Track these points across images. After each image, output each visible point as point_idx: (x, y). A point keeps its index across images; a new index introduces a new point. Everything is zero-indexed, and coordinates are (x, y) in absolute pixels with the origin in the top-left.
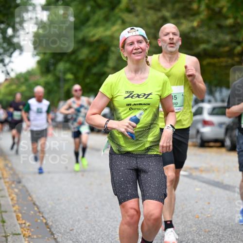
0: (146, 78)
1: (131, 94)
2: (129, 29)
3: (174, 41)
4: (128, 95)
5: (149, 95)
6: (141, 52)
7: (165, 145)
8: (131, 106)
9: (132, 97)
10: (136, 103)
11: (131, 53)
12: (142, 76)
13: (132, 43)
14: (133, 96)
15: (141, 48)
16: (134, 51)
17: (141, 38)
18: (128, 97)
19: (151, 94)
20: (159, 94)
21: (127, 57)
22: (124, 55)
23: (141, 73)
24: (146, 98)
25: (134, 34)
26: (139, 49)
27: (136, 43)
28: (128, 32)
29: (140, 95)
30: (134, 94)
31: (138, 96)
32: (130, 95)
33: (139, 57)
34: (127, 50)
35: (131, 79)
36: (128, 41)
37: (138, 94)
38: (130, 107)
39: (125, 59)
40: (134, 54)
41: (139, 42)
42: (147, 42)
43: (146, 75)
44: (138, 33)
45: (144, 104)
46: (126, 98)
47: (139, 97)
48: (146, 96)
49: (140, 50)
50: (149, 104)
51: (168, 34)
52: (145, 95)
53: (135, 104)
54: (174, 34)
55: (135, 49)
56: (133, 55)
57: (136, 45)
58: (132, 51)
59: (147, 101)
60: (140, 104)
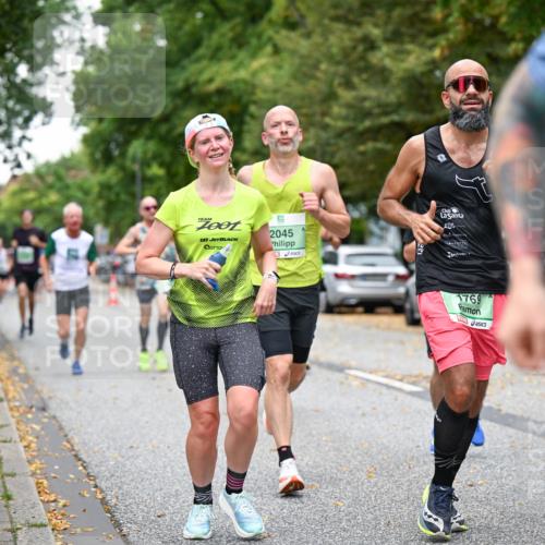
0: (230, 198)
2: (200, 117)
3: (290, 135)
4: (203, 223)
5: (236, 224)
6: (222, 154)
7: (265, 304)
8: (208, 243)
9: (209, 228)
10: (215, 237)
11: (206, 155)
12: (225, 194)
13: (207, 141)
14: (210, 226)
15: (222, 147)
16: (211, 153)
17: (221, 132)
18: (203, 227)
19: (239, 223)
20: (251, 222)
21: (198, 164)
22: (193, 159)
23: (221, 191)
24: (231, 229)
25: (209, 125)
26: (218, 149)
27: (213, 140)
28: (200, 123)
29: (222, 225)
30: (212, 222)
31: (219, 226)
32: (207, 224)
33: (220, 163)
34: (198, 151)
35: (206, 199)
36: (201, 138)
37: (218, 223)
38: (205, 243)
39: (195, 166)
40: (210, 157)
41: (218, 138)
42: (229, 137)
43: (230, 194)
44: (215, 124)
45: (229, 240)
46: (199, 229)
47: (220, 228)
48: (233, 226)
49: (221, 151)
50: (236, 239)
51: (277, 124)
52: (229, 224)
53: (213, 240)
54: (289, 124)
55: (213, 150)
56: (209, 159)
57: (215, 144)
58: (207, 153)
59: (232, 234)
60: (222, 239)
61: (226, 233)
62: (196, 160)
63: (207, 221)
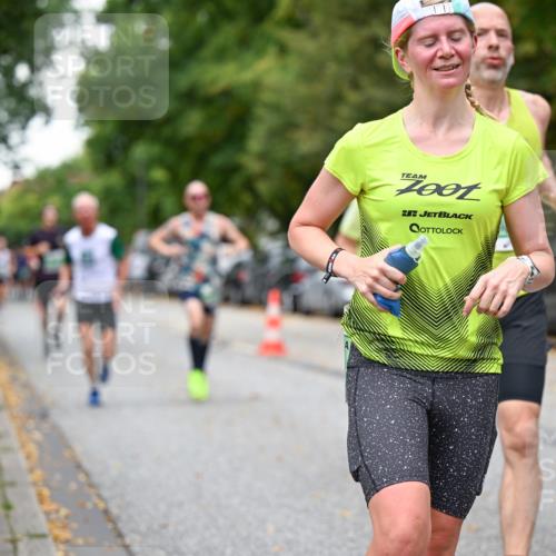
0: (466, 140)
1: (418, 182)
4: (409, 183)
5: (470, 189)
6: (458, 66)
8: (418, 220)
9: (420, 192)
10: (429, 210)
11: (429, 64)
12: (456, 135)
14: (422, 188)
15: (459, 54)
16: (439, 63)
17: (459, 24)
18: (408, 190)
19: (475, 187)
21: (411, 75)
22: (402, 68)
23: (450, 128)
24: (461, 197)
25: (440, 9)
26: (453, 56)
27: (443, 38)
28: (422, 3)
29: (444, 188)
30: (426, 183)
31: (439, 190)
32: (416, 184)
33: (451, 80)
34: (415, 57)
35: (416, 141)
36: (421, 31)
37: (438, 185)
38: (412, 220)
40: (436, 69)
43: (464, 132)
44: (449, 8)
45: (455, 216)
46: (402, 192)
47: (441, 194)
49: (456, 60)
50: (468, 217)
52: (458, 187)
53: (427, 214)
54: (500, 34)
55: (441, 57)
56: (435, 73)
57: (445, 46)
58: (432, 59)
59: (462, 207)
60: (443, 215)
61: (450, 203)
62: (408, 70)
63: (418, 179)
